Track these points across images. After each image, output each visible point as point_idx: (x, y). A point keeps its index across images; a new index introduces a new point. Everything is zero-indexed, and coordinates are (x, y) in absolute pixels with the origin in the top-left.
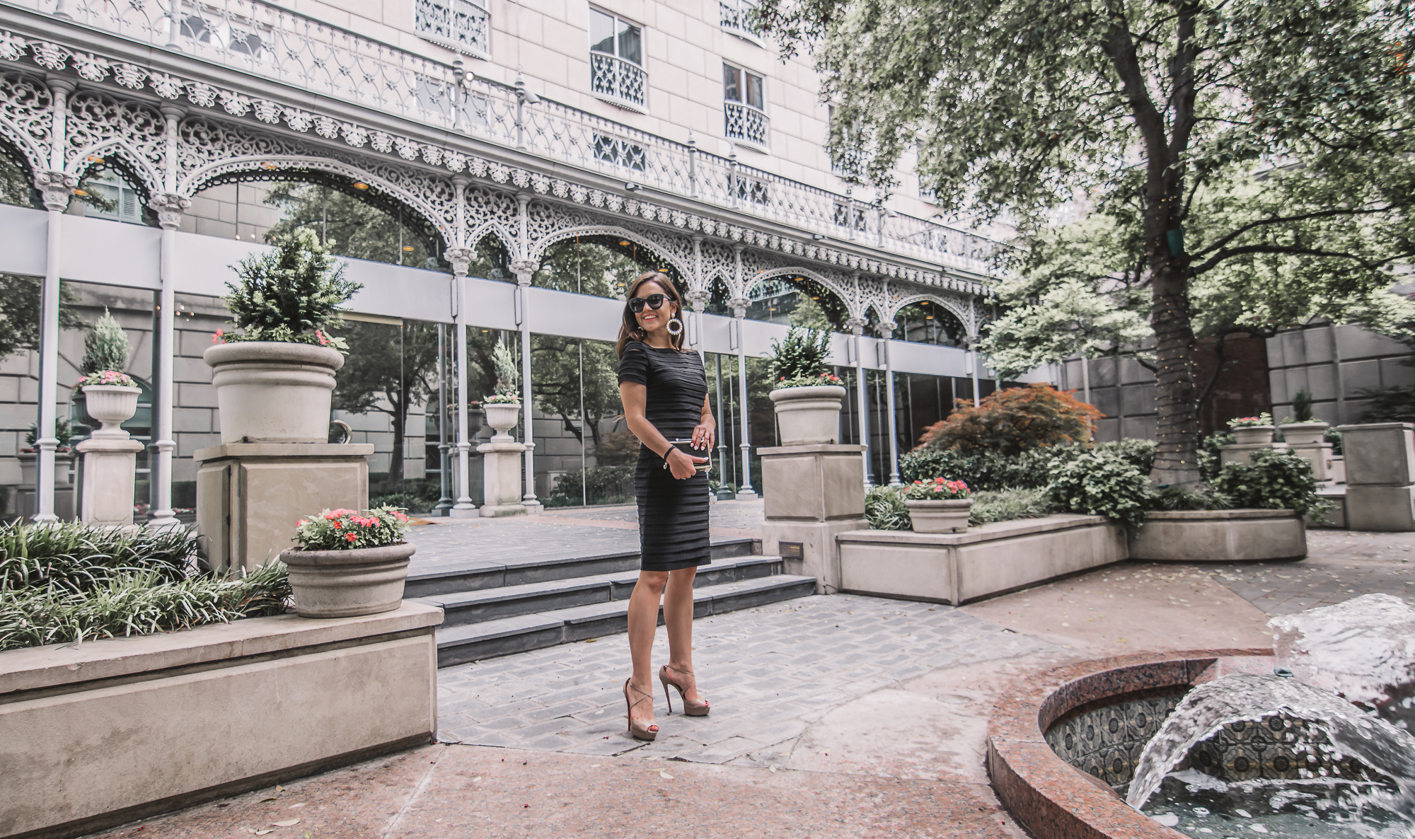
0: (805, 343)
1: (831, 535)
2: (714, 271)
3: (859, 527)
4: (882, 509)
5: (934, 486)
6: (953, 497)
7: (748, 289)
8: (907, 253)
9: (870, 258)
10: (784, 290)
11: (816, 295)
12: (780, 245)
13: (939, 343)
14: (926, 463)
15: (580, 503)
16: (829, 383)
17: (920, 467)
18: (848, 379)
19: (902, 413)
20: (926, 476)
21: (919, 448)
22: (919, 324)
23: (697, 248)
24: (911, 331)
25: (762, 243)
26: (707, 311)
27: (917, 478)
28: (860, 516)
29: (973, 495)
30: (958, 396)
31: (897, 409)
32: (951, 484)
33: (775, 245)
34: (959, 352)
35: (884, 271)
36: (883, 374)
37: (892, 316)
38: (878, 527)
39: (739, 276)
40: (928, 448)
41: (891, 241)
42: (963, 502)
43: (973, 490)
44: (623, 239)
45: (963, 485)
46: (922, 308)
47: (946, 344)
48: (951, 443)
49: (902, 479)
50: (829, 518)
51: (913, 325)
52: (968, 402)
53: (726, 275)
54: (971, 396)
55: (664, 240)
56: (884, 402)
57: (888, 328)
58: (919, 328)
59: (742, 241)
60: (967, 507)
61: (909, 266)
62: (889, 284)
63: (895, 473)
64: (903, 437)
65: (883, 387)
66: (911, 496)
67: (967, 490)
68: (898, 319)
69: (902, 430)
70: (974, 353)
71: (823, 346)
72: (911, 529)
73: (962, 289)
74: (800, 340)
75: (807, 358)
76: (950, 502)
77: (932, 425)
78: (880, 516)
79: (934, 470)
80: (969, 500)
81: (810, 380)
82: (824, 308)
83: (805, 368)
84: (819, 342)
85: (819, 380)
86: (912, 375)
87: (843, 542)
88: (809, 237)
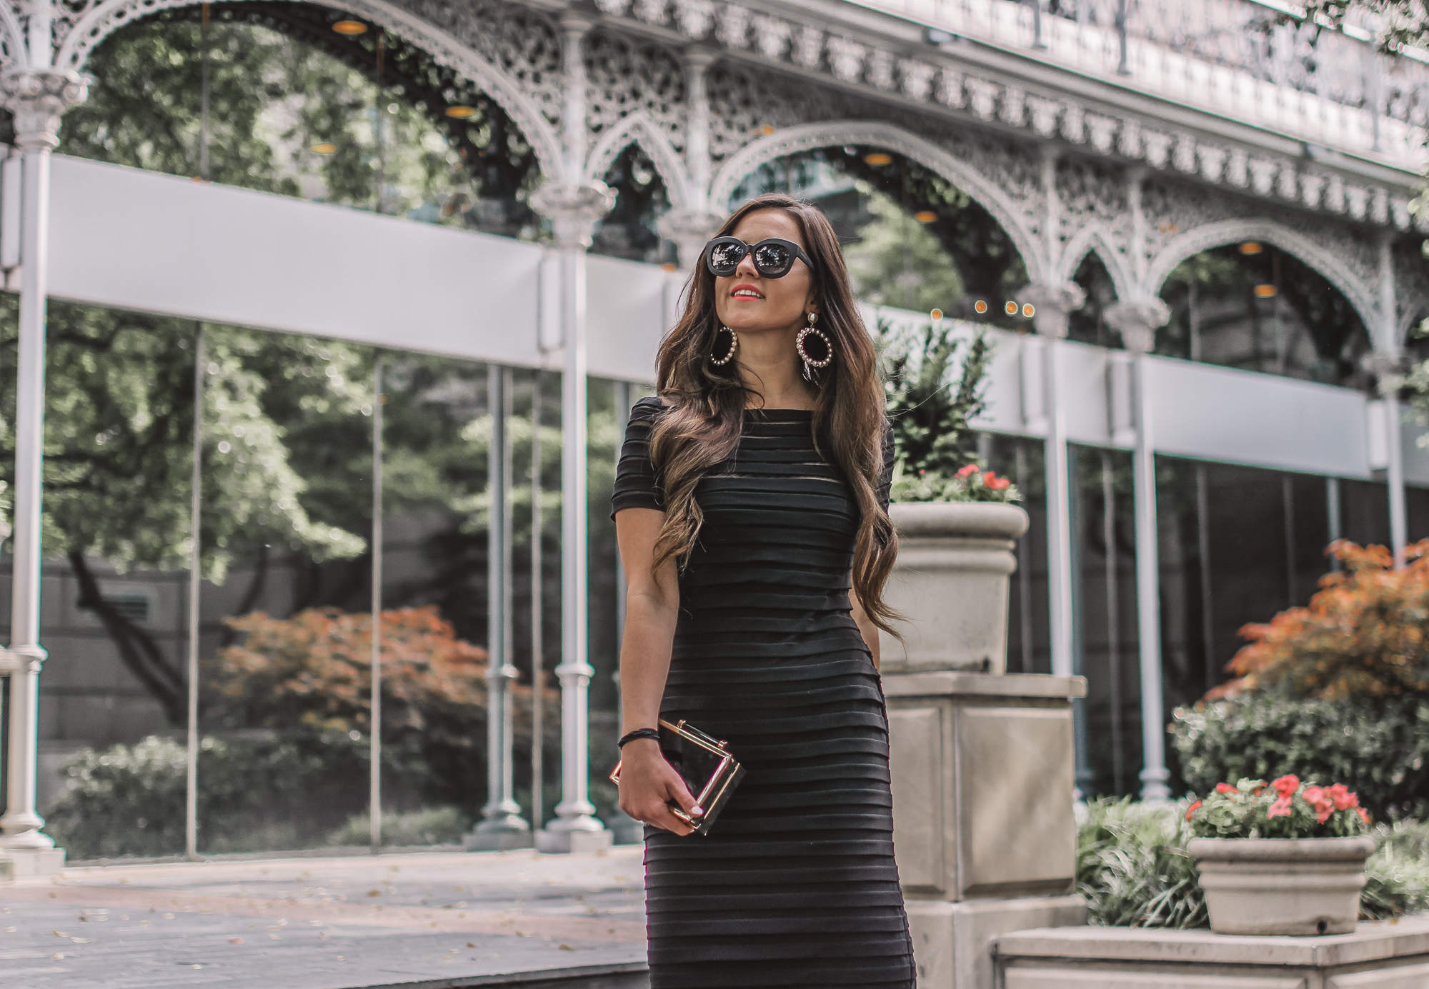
0: (915, 375)
1: (979, 939)
2: (625, 125)
3: (1059, 919)
4: (1126, 865)
5: (1268, 798)
6: (1322, 830)
7: (724, 187)
8: (1198, 96)
9: (1091, 105)
10: (826, 180)
11: (926, 207)
12: (825, 55)
13: (1291, 367)
14: (1250, 737)
15: (178, 847)
16: (982, 495)
17: (1234, 748)
18: (1021, 468)
19: (1177, 586)
20: (1249, 771)
21: (1230, 693)
22: (1232, 307)
23: (574, 54)
24: (1211, 326)
25: (772, 45)
26: (599, 247)
27: (1223, 778)
28: (1058, 887)
29: (1382, 830)
30: (1345, 534)
31: (1164, 570)
32: (1317, 795)
33: (809, 54)
34: (1348, 400)
35: (1131, 146)
36: (1124, 460)
37: (1155, 283)
38: (1112, 919)
39: (699, 142)
40: (1256, 693)
41: (1152, 55)
42: (1346, 844)
43: (1379, 816)
44: (345, 16)
45: (1347, 797)
46: (1244, 261)
47: (1314, 376)
48: (1323, 680)
49: (1178, 787)
50: (975, 891)
51: (1212, 310)
52: (1374, 555)
53: (658, 143)
54: (1386, 541)
55: (474, 25)
56: (1127, 548)
57: (1140, 321)
58: (1232, 320)
59: (711, 39)
60: (1357, 859)
61: (1205, 136)
62: (1147, 186)
63: (1154, 769)
64: (1181, 659)
65: (1125, 499)
66: (1205, 828)
67: (1359, 815)
68: (1172, 291)
69: (1178, 632)
70: (1392, 405)
71: (969, 383)
72: (1202, 922)
73: (1358, 210)
74: (899, 364)
75: (920, 418)
76: (1309, 845)
77: (1267, 619)
78: (1117, 887)
79: (1273, 759)
80: (1367, 840)
81: (929, 482)
82: (949, 245)
83: (916, 450)
84: (954, 376)
85: (953, 487)
86: (1212, 467)
87: (1012, 960)
88: (912, 35)
